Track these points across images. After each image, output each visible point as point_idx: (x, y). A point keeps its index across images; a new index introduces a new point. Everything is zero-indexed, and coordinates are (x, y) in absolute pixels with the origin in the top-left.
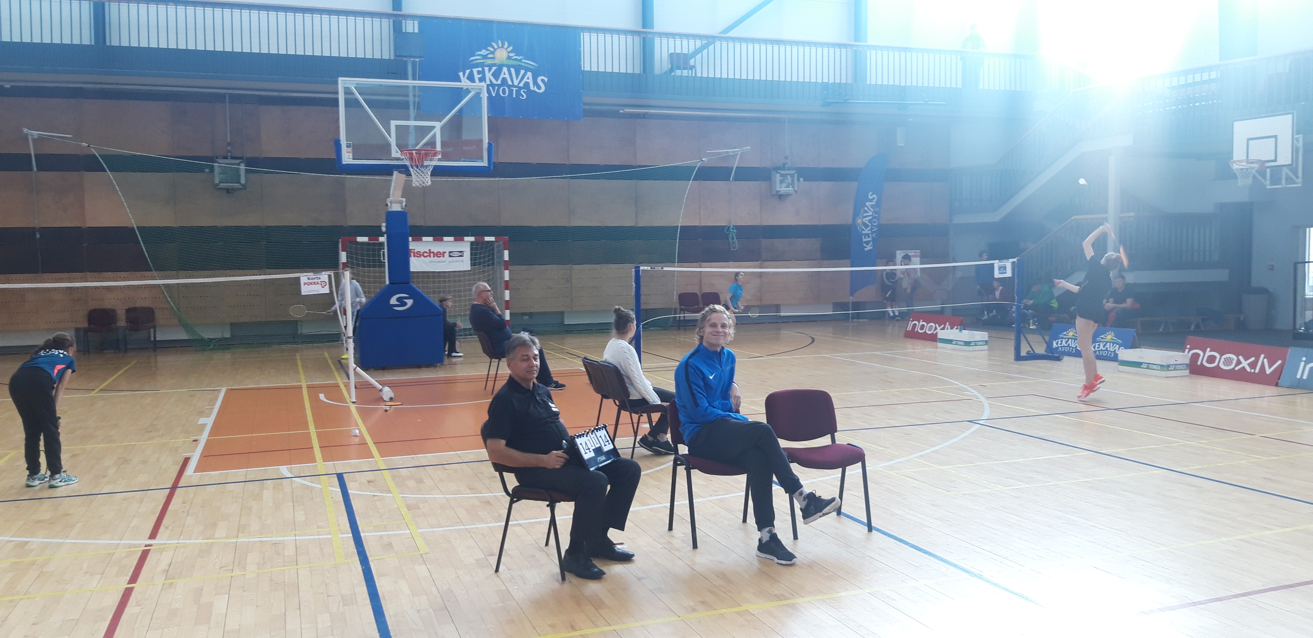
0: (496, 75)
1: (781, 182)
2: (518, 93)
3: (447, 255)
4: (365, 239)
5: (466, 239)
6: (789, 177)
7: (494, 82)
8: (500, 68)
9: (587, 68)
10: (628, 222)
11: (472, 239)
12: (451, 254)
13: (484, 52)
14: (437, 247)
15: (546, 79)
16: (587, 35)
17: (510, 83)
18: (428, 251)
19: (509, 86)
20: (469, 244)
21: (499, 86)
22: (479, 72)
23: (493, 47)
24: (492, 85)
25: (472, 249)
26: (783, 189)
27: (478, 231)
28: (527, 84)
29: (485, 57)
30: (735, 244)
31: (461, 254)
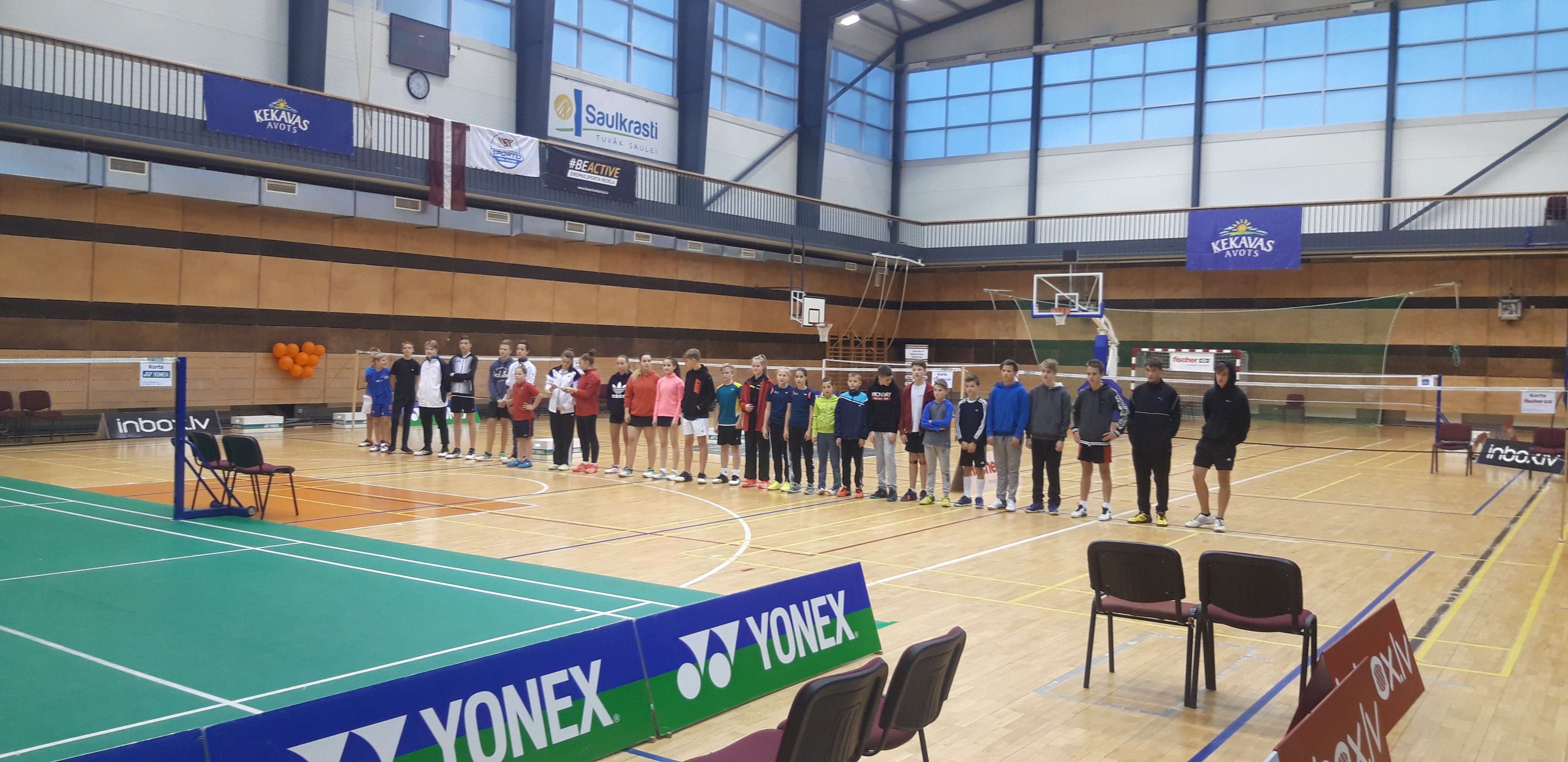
0: (1237, 242)
1: (1505, 309)
2: (1253, 253)
3: (1198, 361)
4: (1146, 350)
5: (1211, 351)
6: (1513, 305)
7: (1236, 247)
8: (1241, 236)
9: (1306, 232)
10: (1357, 341)
11: (1214, 351)
12: (1201, 361)
13: (1230, 228)
14: (1192, 356)
15: (1273, 242)
16: (1307, 208)
17: (1246, 246)
18: (1185, 358)
19: (1246, 249)
20: (1213, 355)
21: (1240, 249)
22: (1226, 241)
23: (1236, 224)
24: (1235, 249)
25: (1216, 358)
26: (1506, 316)
27: (1219, 346)
28: (1259, 246)
29: (1231, 231)
30: (1457, 360)
31: (1208, 361)
